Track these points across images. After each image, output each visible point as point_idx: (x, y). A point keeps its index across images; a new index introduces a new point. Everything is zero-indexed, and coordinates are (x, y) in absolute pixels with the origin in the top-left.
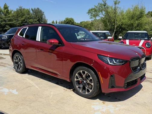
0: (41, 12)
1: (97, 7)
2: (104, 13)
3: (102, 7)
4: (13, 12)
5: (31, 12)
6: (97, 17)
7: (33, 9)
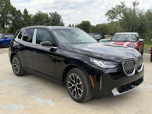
0: (58, 15)
1: (114, 9)
2: (122, 14)
3: (120, 9)
4: (32, 17)
5: (49, 16)
6: (115, 18)
7: (51, 13)
